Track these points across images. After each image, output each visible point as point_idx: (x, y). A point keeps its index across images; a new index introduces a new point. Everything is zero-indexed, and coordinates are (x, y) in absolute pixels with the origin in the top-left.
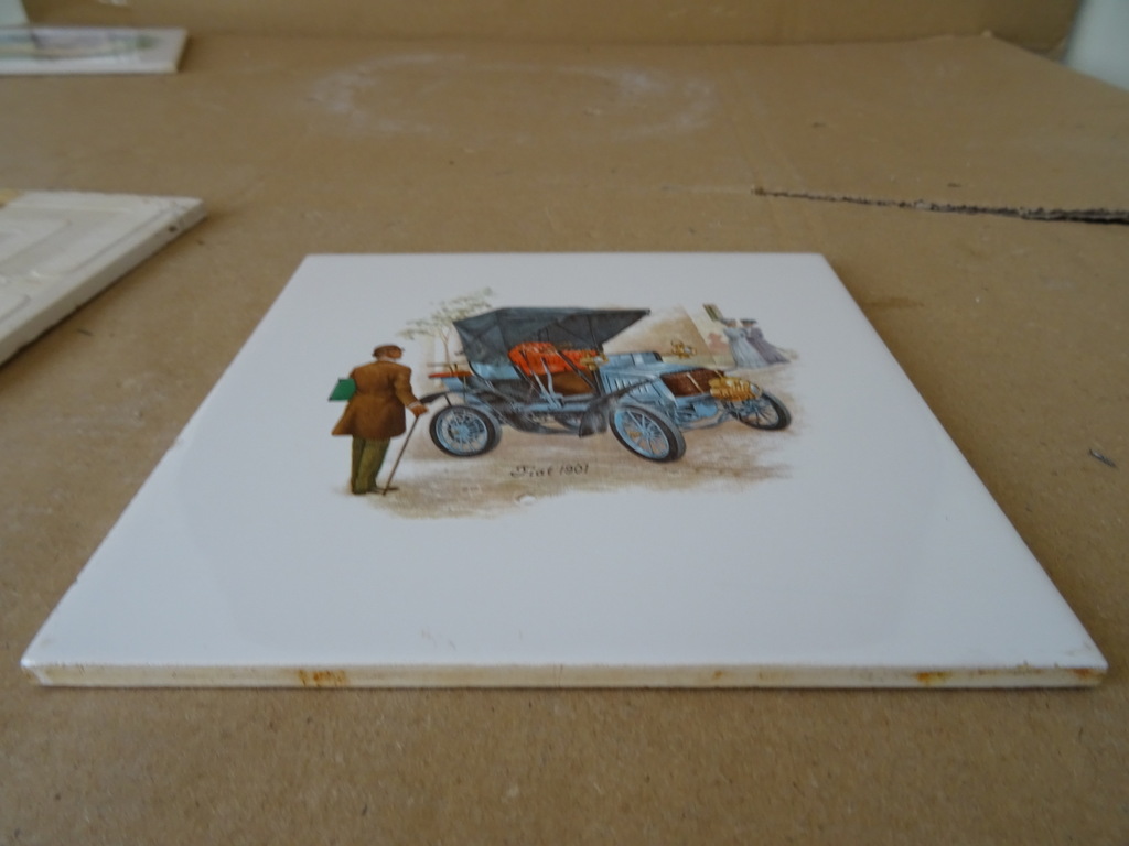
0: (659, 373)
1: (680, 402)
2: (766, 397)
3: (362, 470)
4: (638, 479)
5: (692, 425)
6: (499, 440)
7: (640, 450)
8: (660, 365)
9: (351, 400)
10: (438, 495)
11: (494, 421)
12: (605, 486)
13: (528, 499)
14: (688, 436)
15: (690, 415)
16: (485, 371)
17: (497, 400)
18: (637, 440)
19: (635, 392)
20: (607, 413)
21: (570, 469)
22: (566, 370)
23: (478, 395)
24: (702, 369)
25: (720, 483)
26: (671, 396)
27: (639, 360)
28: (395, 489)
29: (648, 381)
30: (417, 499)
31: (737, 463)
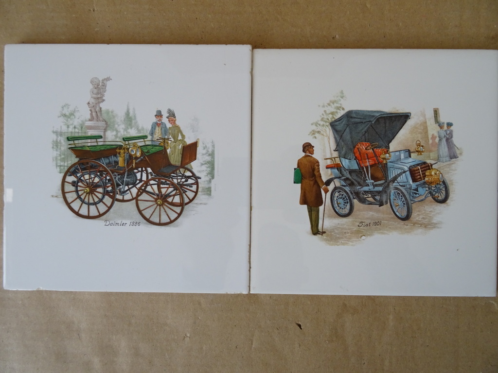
0: (408, 165)
1: (414, 185)
2: (444, 182)
3: (313, 223)
4: (395, 229)
5: (416, 200)
6: (353, 207)
7: (397, 214)
8: (410, 160)
9: (301, 183)
10: (338, 236)
11: (351, 197)
12: (386, 232)
13: (363, 237)
14: (414, 206)
15: (416, 194)
16: (346, 163)
17: (351, 184)
18: (397, 208)
19: (399, 179)
20: (388, 192)
21: (376, 224)
22: (375, 164)
23: (345, 180)
24: (425, 163)
25: (420, 230)
26: (411, 182)
27: (402, 156)
28: (325, 232)
29: (405, 172)
30: (332, 237)
31: (426, 221)
